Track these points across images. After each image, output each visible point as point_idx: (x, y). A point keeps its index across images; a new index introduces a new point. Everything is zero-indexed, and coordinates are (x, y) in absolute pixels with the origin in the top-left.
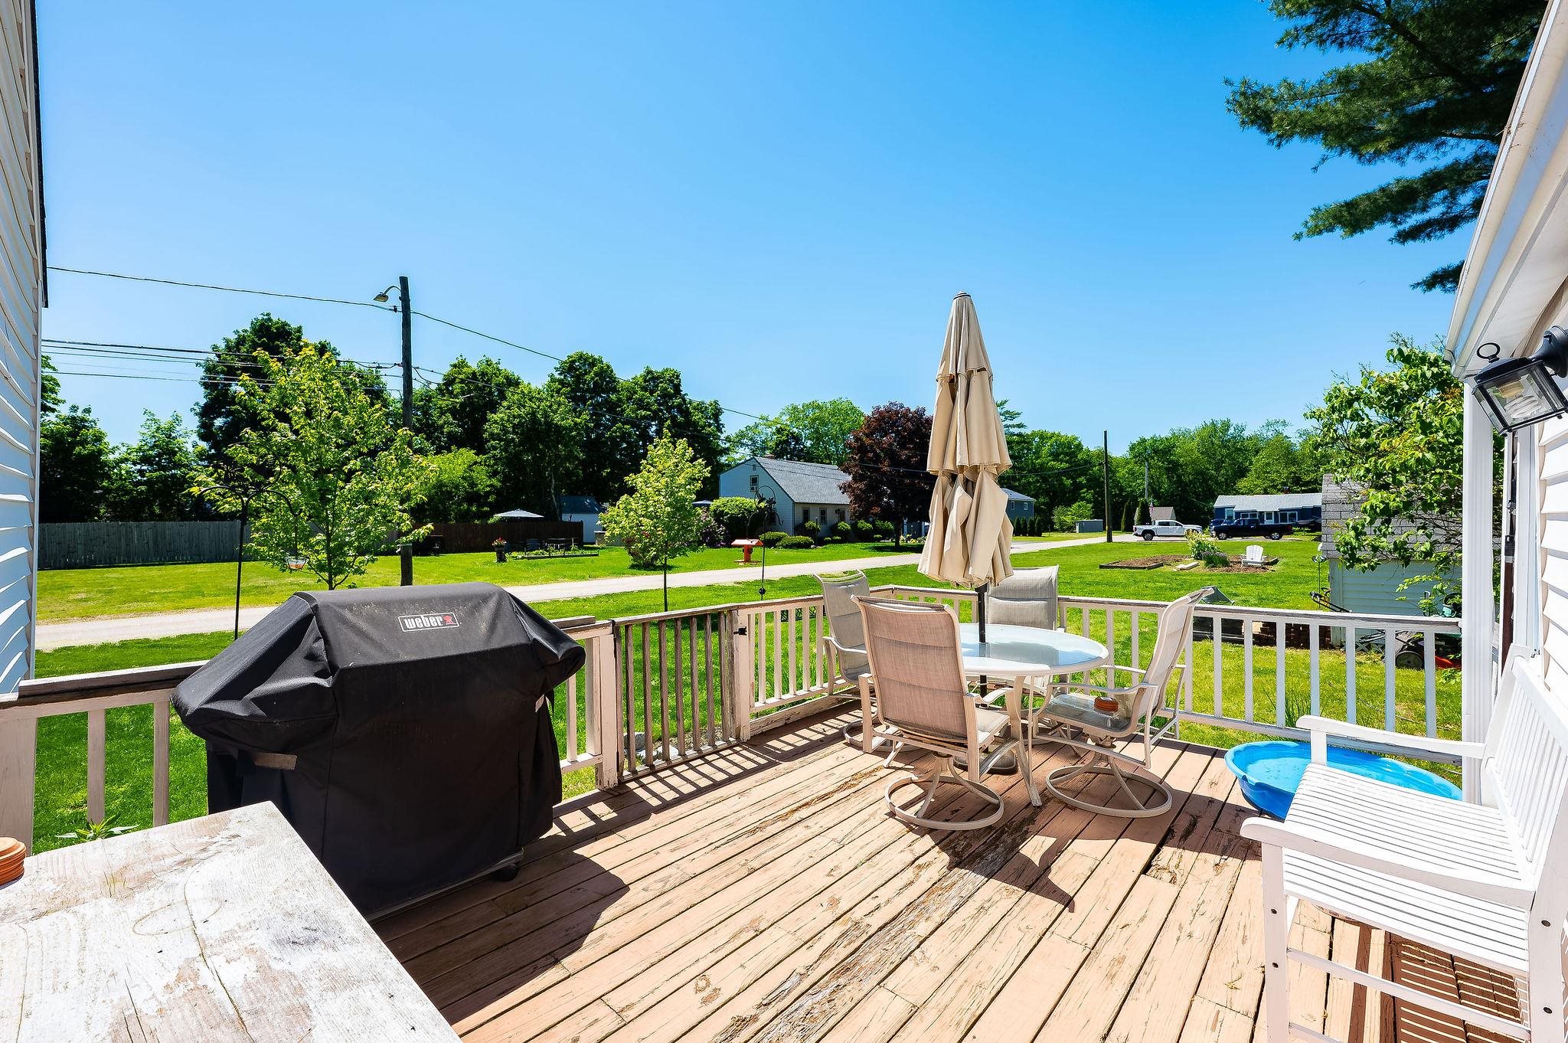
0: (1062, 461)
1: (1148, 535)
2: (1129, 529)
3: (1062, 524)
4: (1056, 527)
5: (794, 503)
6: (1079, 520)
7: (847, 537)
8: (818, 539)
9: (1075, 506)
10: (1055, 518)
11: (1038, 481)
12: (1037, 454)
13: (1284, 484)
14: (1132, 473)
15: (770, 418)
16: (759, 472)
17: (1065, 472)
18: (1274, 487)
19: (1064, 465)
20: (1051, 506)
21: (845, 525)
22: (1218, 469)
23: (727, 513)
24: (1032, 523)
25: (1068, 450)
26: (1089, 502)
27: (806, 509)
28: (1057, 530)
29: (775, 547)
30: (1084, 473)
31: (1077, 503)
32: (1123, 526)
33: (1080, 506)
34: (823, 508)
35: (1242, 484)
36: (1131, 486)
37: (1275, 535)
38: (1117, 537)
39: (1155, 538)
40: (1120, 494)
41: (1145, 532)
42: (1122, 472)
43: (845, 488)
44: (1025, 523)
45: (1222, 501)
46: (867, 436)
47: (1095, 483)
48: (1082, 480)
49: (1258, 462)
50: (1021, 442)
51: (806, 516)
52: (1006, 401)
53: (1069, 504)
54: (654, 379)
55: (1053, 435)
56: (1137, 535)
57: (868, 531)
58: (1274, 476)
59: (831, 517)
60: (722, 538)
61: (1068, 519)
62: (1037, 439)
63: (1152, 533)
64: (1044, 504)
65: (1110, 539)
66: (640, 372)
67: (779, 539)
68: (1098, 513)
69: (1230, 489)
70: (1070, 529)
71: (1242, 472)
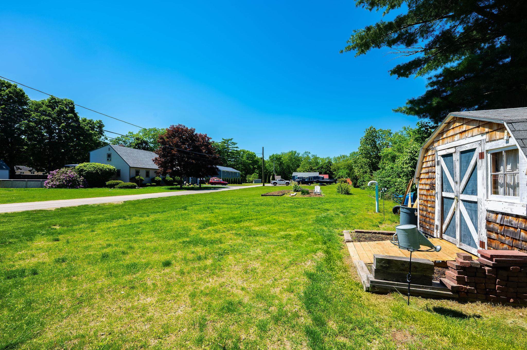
0: (250, 160)
1: (275, 184)
2: (269, 182)
3: (249, 180)
4: (247, 181)
5: (130, 167)
6: (254, 179)
7: (159, 184)
8: (142, 184)
9: (253, 175)
10: (247, 179)
11: (242, 166)
12: (242, 157)
13: (308, 170)
14: (270, 165)
15: (134, 133)
16: (111, 152)
17: (250, 164)
18: (306, 170)
19: (250, 162)
20: (246, 174)
21: (158, 178)
22: (293, 165)
23: (85, 170)
24: (239, 180)
25: (251, 157)
26: (257, 173)
27: (137, 171)
28: (247, 183)
29: (114, 188)
30: (256, 164)
31: (254, 174)
32: (267, 181)
33: (255, 175)
34: (148, 171)
35: (298, 169)
36: (269, 169)
37: (309, 184)
38: (266, 185)
39: (277, 185)
40: (267, 172)
41: (274, 183)
42: (267, 165)
43: (155, 161)
44: (237, 179)
45: (294, 174)
46: (167, 138)
47: (259, 168)
48: (256, 166)
49: (302, 163)
50: (237, 153)
51: (137, 173)
52: (232, 139)
53: (251, 174)
54: (56, 102)
55: (247, 151)
56: (272, 184)
57: (170, 181)
58: (306, 167)
59: (152, 174)
60: (81, 183)
61: (251, 179)
62: (242, 152)
63: (276, 183)
64: (244, 174)
65: (264, 185)
66: (46, 98)
67: (117, 184)
68: (260, 177)
69: (295, 171)
70: (252, 182)
71: (298, 166)
